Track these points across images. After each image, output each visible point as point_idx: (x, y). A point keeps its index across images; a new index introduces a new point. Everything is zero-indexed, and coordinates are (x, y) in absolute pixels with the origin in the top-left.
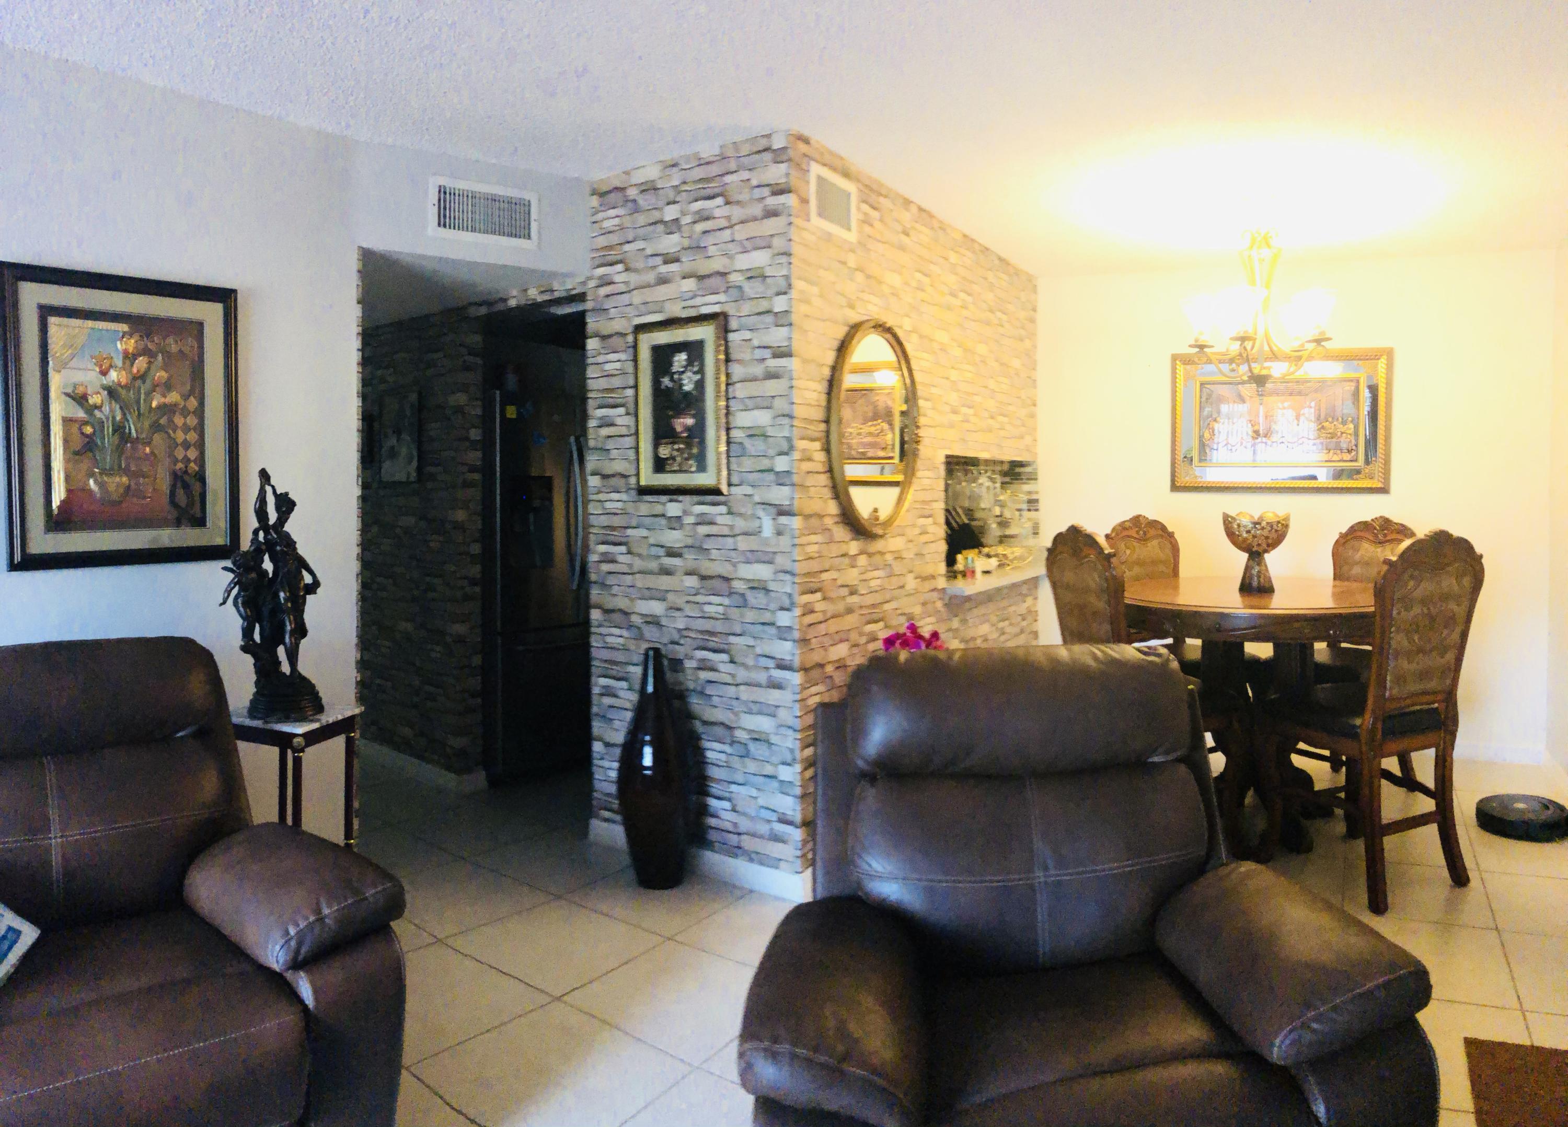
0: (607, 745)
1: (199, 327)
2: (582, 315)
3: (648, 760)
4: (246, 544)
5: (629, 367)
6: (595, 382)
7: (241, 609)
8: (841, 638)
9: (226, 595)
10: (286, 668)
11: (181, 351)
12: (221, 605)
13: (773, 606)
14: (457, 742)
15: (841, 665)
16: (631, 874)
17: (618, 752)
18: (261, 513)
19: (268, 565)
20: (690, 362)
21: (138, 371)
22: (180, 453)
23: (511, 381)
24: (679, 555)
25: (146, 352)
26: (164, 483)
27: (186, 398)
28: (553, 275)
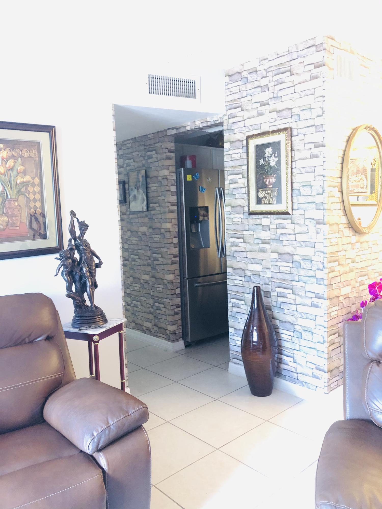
0: (236, 329)
1: (38, 144)
2: (222, 132)
3: (255, 338)
4: (66, 247)
5: (245, 156)
6: (228, 163)
7: (65, 277)
8: (347, 283)
9: (57, 271)
10: (88, 303)
11: (30, 156)
12: (55, 276)
13: (314, 268)
14: (172, 328)
15: (347, 297)
16: (248, 388)
17: (241, 333)
18: (72, 232)
19: (77, 256)
20: (274, 152)
21: (9, 167)
22: (32, 205)
23: (189, 164)
24: (268, 243)
25: (13, 157)
26: (25, 220)
27: (33, 178)
28: (207, 114)
